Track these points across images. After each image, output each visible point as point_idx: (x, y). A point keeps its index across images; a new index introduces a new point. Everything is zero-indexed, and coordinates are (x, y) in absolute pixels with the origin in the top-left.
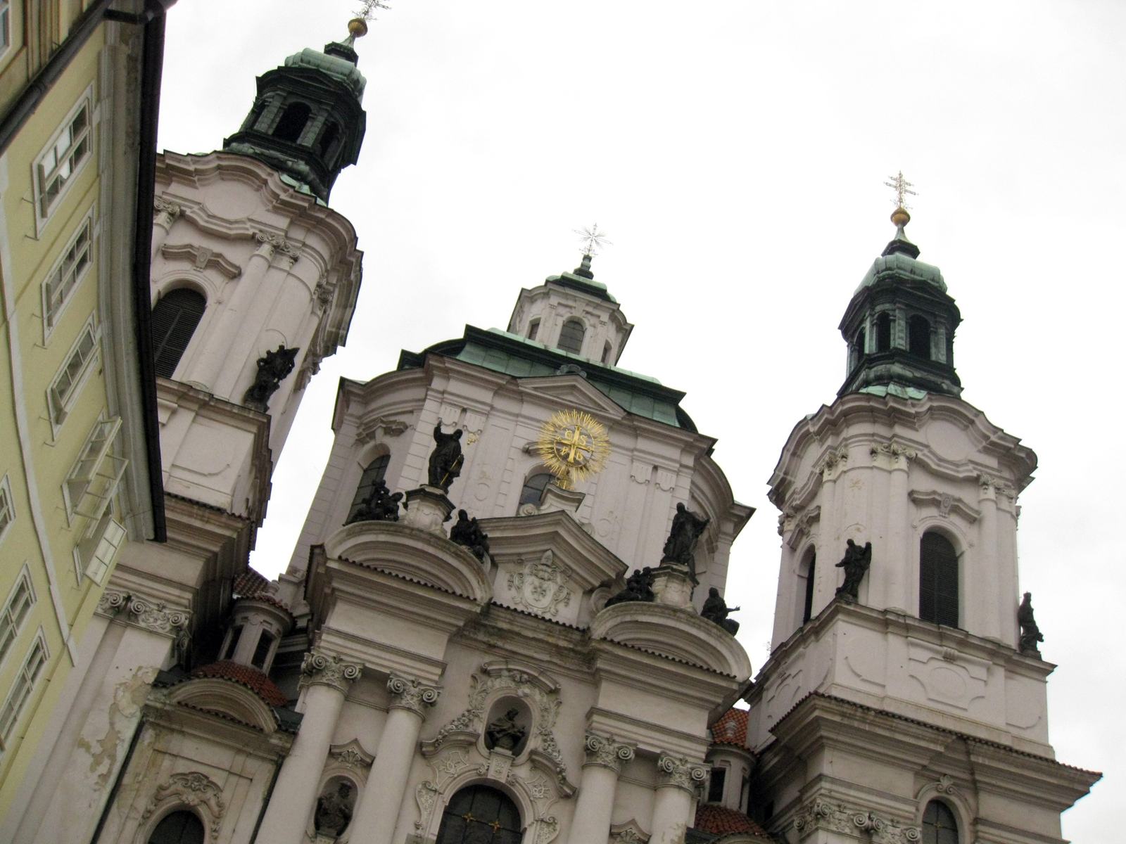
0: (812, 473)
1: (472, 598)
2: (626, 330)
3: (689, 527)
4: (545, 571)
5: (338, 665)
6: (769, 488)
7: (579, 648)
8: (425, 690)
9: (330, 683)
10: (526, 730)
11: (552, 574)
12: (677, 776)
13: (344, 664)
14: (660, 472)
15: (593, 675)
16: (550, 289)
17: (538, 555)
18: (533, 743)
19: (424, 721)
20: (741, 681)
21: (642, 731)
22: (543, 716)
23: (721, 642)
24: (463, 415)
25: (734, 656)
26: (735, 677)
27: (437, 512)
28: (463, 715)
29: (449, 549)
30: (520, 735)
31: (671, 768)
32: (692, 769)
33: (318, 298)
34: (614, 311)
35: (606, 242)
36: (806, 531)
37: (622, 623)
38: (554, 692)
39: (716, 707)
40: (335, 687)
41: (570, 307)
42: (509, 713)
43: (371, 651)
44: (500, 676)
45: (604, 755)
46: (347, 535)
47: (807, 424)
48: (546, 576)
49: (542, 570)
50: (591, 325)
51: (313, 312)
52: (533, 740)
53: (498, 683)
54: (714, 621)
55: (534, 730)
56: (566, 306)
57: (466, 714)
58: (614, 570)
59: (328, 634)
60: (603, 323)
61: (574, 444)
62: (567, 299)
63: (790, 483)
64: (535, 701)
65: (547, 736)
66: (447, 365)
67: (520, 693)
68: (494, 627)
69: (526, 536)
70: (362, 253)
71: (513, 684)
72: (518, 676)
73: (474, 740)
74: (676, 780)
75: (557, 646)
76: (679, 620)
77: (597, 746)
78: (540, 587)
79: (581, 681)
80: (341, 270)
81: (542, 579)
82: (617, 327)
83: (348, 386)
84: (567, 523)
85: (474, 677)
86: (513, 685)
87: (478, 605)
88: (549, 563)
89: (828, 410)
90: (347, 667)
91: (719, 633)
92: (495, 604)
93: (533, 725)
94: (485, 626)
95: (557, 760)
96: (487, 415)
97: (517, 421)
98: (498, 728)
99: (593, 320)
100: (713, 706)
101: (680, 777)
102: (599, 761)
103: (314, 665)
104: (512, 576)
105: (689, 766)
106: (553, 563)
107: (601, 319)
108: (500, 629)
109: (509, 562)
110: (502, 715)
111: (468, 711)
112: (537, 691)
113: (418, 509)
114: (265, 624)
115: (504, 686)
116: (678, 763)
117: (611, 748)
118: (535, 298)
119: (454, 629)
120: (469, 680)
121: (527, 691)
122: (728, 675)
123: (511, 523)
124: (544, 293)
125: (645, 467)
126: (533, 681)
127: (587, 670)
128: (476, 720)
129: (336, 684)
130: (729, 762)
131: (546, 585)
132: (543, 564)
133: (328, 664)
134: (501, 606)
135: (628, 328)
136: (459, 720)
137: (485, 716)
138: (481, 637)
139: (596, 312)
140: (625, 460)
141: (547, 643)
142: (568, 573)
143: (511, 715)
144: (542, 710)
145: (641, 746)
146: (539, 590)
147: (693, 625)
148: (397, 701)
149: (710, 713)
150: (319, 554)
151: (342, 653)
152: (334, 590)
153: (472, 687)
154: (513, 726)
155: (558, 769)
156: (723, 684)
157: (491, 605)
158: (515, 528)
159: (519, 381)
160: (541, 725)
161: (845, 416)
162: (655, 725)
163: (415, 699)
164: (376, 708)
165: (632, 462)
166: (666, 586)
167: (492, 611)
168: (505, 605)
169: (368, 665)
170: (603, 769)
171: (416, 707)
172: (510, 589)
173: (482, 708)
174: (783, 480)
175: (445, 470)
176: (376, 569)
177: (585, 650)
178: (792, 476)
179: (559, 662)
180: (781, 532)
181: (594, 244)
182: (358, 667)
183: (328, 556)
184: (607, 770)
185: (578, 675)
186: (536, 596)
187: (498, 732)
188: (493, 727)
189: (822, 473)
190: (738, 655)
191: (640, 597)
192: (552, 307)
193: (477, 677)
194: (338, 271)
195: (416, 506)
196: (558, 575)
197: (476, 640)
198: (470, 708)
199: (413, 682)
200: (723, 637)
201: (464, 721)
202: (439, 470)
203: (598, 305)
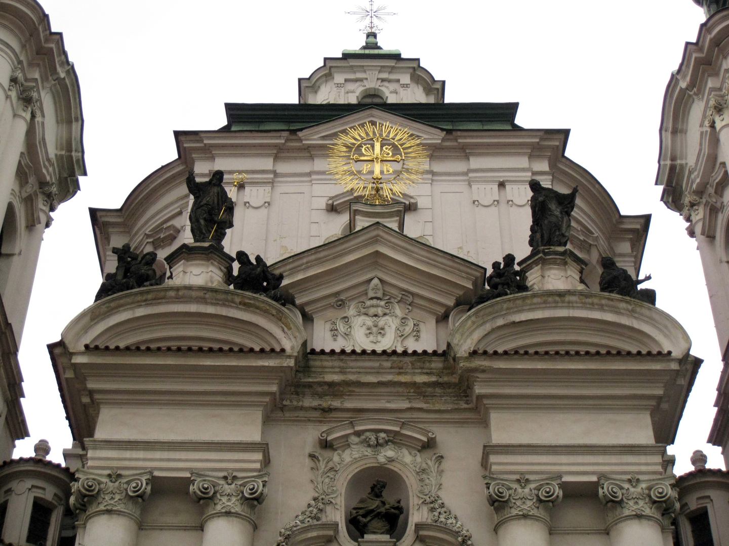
0: (702, 133)
1: (278, 349)
2: (438, 89)
3: (553, 206)
4: (377, 306)
5: (117, 483)
6: (660, 188)
7: (446, 379)
8: (244, 485)
9: (109, 508)
10: (402, 504)
11: (386, 307)
12: (631, 503)
13: (125, 480)
14: (508, 187)
15: (476, 410)
16: (331, 67)
17: (362, 289)
18: (417, 516)
19: (255, 527)
20: (680, 357)
21: (564, 459)
22: (422, 480)
23: (635, 318)
24: (241, 192)
25: (660, 330)
26: (670, 353)
27: (211, 268)
28: (309, 506)
29: (233, 302)
30: (396, 512)
31: (619, 494)
32: (650, 489)
33: (19, 98)
34: (414, 68)
35: (388, 14)
36: (718, 205)
37: (493, 330)
38: (429, 445)
39: (659, 404)
40: (119, 513)
41: (361, 80)
42: (373, 489)
43: (158, 455)
44: (349, 446)
45: (519, 503)
46: (92, 319)
47: (677, 81)
48: (380, 311)
49: (373, 306)
50: (391, 92)
51: (15, 115)
52: (416, 513)
53: (347, 456)
54: (618, 293)
55: (413, 501)
56: (356, 80)
57: (313, 503)
58: (467, 278)
59: (95, 448)
60: (405, 86)
61: (377, 158)
62: (355, 72)
63: (682, 167)
64: (405, 465)
65: (433, 503)
66: (205, 142)
67: (382, 459)
68: (320, 384)
69: (336, 268)
70: (60, 34)
71: (369, 450)
72: (373, 438)
73: (331, 533)
74: (631, 508)
75: (414, 384)
76: (570, 305)
77: (506, 494)
78: (376, 326)
79: (462, 423)
80: (41, 63)
81: (376, 316)
82: (425, 89)
83: (101, 217)
84: (386, 236)
85: (312, 456)
86: (369, 452)
87: (289, 357)
88: (380, 295)
89: (694, 47)
90: (128, 483)
91: (630, 307)
92: (313, 351)
93: (411, 494)
94: (310, 385)
95: (455, 529)
96: (272, 183)
97: (311, 181)
98: (361, 512)
99: (393, 86)
100: (654, 403)
101: (636, 503)
102: (514, 512)
103: (84, 491)
104: (334, 323)
105: (644, 485)
106: (384, 294)
107: (401, 82)
108: (331, 384)
109: (325, 308)
110: (365, 493)
111: (315, 499)
112: (405, 451)
113: (185, 272)
114: (34, 490)
115: (357, 456)
116: (626, 486)
117: (527, 490)
118: (318, 84)
119: (267, 399)
120: (308, 462)
121: (390, 453)
122: (659, 353)
123: (313, 257)
124: (325, 75)
125: (489, 187)
126: (395, 439)
127: (466, 406)
128: (329, 509)
129: (118, 508)
130: (708, 497)
131: (382, 322)
132: (372, 299)
133: (102, 486)
134: (323, 352)
135: (438, 86)
136: (303, 513)
137: (341, 501)
138: (308, 402)
139: (393, 77)
140: (462, 187)
141: (400, 384)
142: (408, 299)
143: (377, 490)
144: (418, 473)
145: (566, 479)
146: (374, 330)
147: (592, 307)
148: (210, 509)
149: (652, 416)
150: (61, 355)
151: (118, 468)
152: (91, 393)
153: (312, 469)
154: (384, 503)
155: (460, 539)
156: (657, 366)
157: (308, 354)
158: (320, 262)
159: (300, 134)
160: (421, 492)
161: (718, 45)
162: (580, 446)
163: (234, 499)
164: (185, 528)
165: (470, 186)
166: (543, 277)
167: (312, 363)
168: (327, 350)
169: (156, 474)
170: (523, 521)
171: (238, 509)
172: (335, 340)
173: (333, 492)
174: (673, 168)
175: (210, 221)
176: (138, 349)
177: (454, 379)
178: (681, 159)
179: (424, 406)
180: (692, 233)
181: (375, 20)
182: (144, 479)
183: (71, 351)
184: (529, 522)
185: (456, 416)
186: (372, 338)
187: (364, 516)
188: (355, 511)
189: (713, 126)
190: (666, 327)
191: (509, 292)
192: (339, 86)
193: (317, 454)
194: (38, 65)
195: (181, 269)
196: (397, 306)
197: (302, 408)
198: (317, 495)
199: (225, 478)
200: (638, 309)
201: (311, 512)
202: (202, 222)
203: (393, 68)
